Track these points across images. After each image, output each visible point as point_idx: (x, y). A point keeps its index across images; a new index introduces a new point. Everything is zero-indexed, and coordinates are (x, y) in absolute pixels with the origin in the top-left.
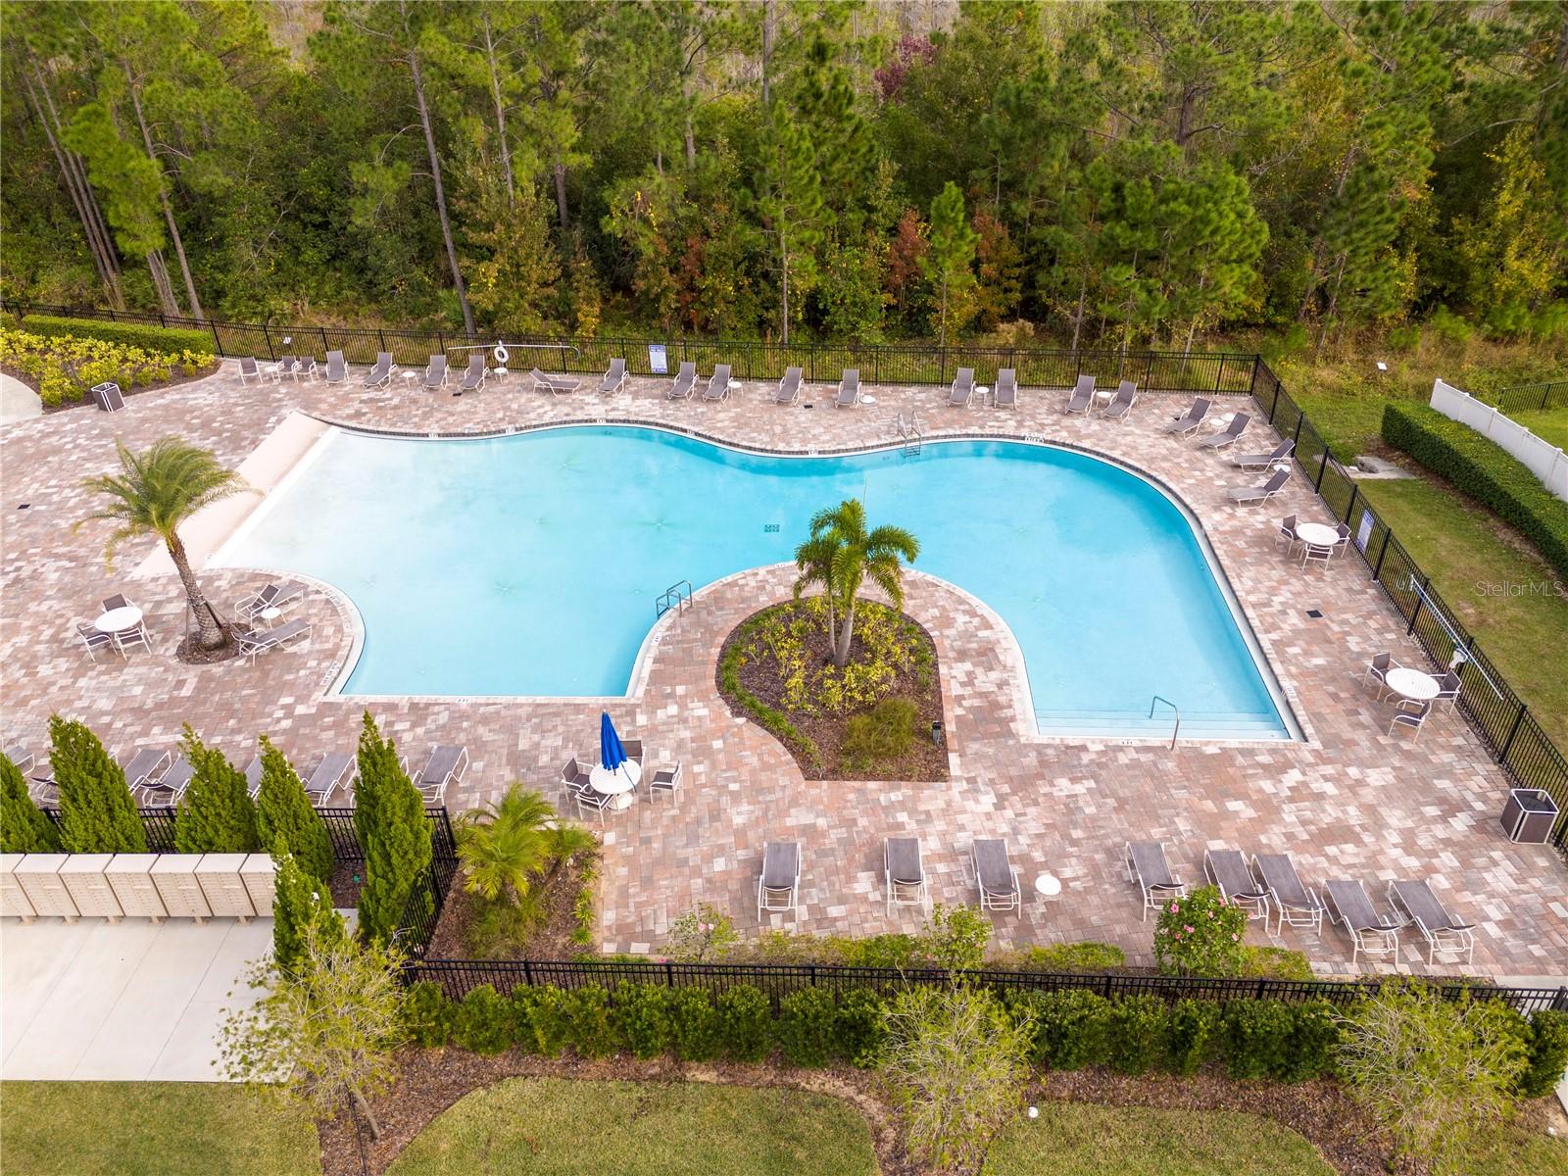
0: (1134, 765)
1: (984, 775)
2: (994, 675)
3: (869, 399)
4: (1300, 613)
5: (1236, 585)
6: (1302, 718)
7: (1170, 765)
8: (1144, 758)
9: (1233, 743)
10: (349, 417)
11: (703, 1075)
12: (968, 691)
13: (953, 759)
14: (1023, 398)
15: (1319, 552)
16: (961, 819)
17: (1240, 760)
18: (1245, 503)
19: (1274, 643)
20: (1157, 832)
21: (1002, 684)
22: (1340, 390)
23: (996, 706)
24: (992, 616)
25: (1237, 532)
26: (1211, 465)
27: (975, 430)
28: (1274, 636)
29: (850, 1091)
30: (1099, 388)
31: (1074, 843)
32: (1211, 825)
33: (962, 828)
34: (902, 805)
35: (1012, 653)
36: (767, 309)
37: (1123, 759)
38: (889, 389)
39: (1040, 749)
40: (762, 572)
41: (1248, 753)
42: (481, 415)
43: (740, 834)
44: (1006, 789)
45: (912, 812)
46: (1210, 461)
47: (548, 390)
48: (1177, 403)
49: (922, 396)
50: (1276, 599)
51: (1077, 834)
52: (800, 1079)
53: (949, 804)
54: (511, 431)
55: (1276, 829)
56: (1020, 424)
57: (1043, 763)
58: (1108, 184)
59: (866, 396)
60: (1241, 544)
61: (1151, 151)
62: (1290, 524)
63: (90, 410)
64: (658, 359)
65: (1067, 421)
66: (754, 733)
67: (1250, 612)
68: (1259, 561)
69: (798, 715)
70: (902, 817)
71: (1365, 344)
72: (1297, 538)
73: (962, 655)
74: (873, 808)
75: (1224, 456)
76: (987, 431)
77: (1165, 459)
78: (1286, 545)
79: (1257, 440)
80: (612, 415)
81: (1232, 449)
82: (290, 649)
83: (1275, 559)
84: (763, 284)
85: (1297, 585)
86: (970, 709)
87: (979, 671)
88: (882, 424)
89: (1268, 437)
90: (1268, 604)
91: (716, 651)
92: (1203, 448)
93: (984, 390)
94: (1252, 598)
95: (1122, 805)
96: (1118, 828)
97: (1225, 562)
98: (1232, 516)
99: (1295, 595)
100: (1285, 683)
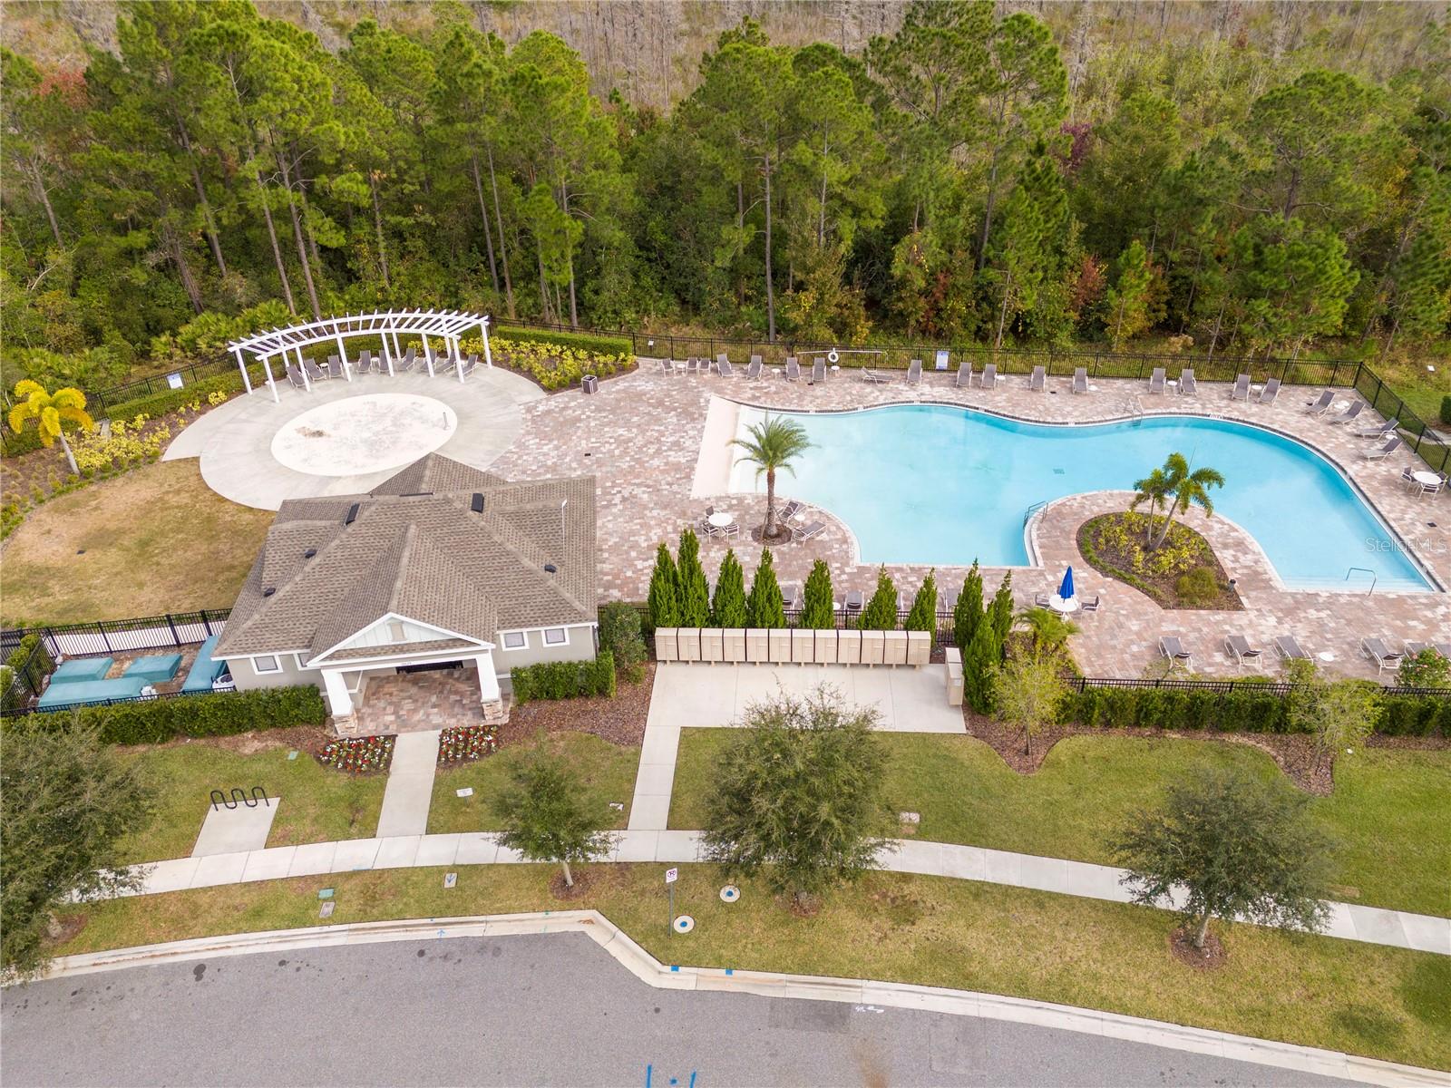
0: (1350, 603)
1: (1265, 608)
2: (1249, 557)
3: (1093, 388)
4: (1423, 524)
5: (1380, 508)
6: (1439, 581)
7: (1371, 604)
8: (1355, 600)
9: (1403, 593)
10: (749, 399)
11: (1174, 736)
12: (1237, 565)
13: (1243, 599)
14: (1200, 388)
15: (1430, 489)
16: (1260, 628)
17: (1410, 601)
18: (1372, 459)
19: (1413, 541)
20: (1374, 636)
21: (1256, 562)
22: (1403, 384)
23: (1257, 573)
24: (1236, 526)
25: (1371, 477)
26: (1341, 435)
27: (1174, 410)
28: (1412, 537)
29: (1253, 742)
30: (1253, 382)
31: (1328, 640)
32: (1404, 632)
33: (1263, 633)
34: (1224, 622)
35: (1256, 546)
36: (985, 322)
37: (1342, 600)
38: (1104, 381)
39: (1293, 595)
40: (1079, 498)
41: (1413, 598)
42: (836, 399)
43: (1138, 634)
44: (1280, 614)
45: (1232, 625)
46: (1339, 432)
47: (872, 381)
48: (1305, 392)
49: (1128, 386)
50: (1407, 516)
51: (1329, 636)
52: (1225, 737)
53: (1250, 621)
54: (861, 409)
55: (1438, 634)
56: (1204, 406)
57: (1297, 602)
58: (1251, 244)
59: (1092, 386)
60: (1375, 484)
61: (1283, 225)
62: (1408, 471)
63: (577, 392)
64: (942, 360)
65: (1234, 405)
66: (1121, 586)
67: (1392, 524)
68: (1390, 495)
69: (1144, 577)
70: (1227, 627)
71: (1415, 353)
72: (1414, 480)
73: (1226, 546)
74: (1209, 623)
75: (1348, 429)
76: (1183, 411)
77: (1309, 430)
78: (1405, 485)
79: (1368, 420)
80: (923, 398)
81: (1352, 425)
82: (818, 538)
83: (1400, 493)
84: (984, 305)
85: (1417, 509)
86: (1243, 575)
87: (1239, 554)
88: (1110, 404)
89: (1374, 417)
90: (1403, 519)
91: (1074, 543)
92: (1333, 423)
93: (1173, 383)
94: (1392, 516)
95: (1349, 623)
96: (1350, 633)
97: (1369, 495)
98: (1365, 467)
99: (1418, 514)
100: (1424, 562)
